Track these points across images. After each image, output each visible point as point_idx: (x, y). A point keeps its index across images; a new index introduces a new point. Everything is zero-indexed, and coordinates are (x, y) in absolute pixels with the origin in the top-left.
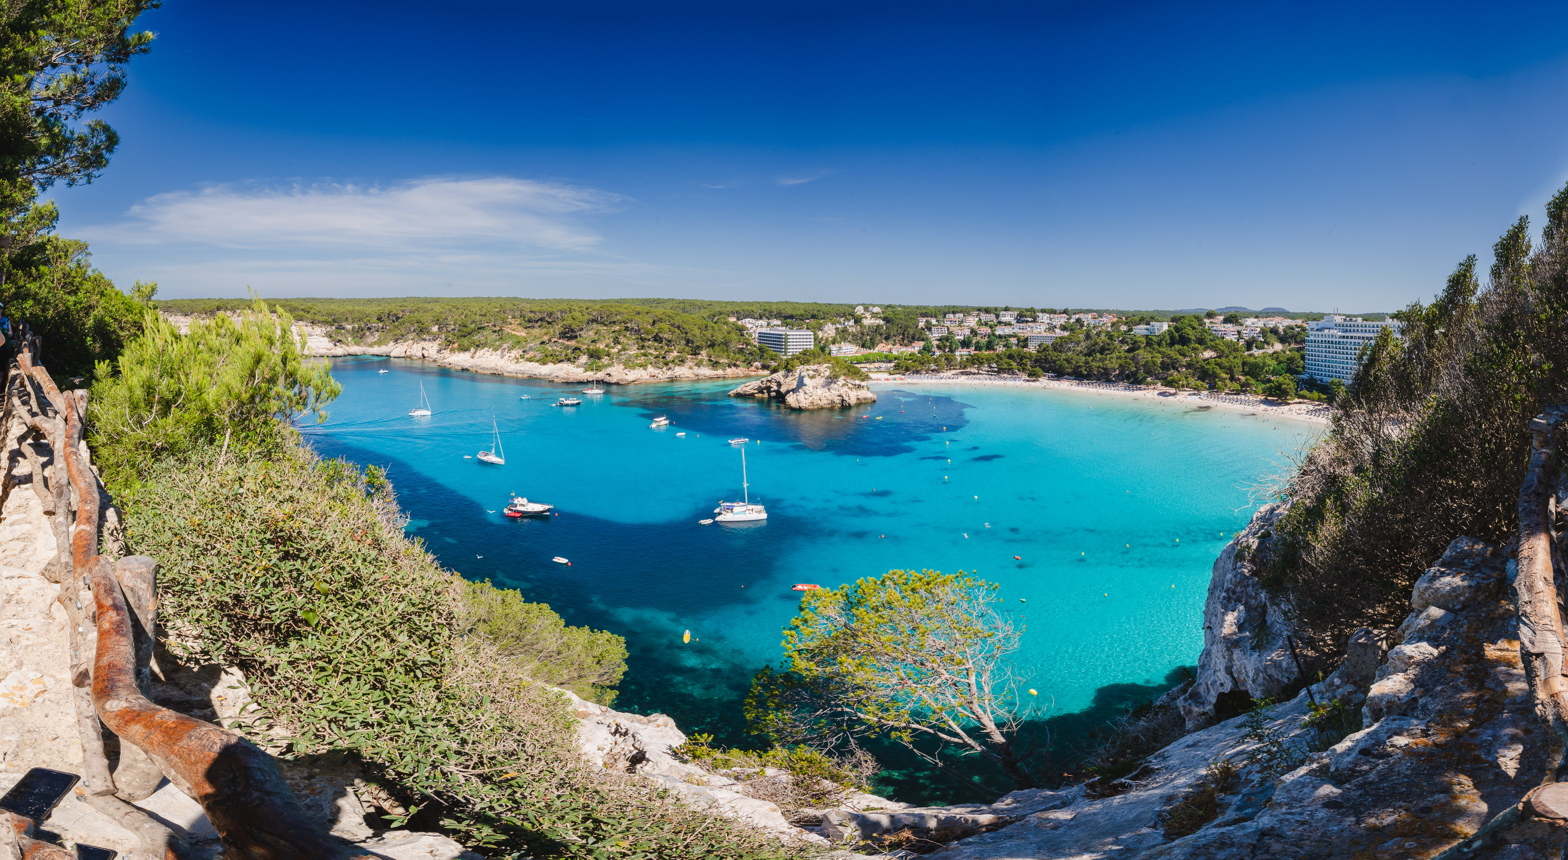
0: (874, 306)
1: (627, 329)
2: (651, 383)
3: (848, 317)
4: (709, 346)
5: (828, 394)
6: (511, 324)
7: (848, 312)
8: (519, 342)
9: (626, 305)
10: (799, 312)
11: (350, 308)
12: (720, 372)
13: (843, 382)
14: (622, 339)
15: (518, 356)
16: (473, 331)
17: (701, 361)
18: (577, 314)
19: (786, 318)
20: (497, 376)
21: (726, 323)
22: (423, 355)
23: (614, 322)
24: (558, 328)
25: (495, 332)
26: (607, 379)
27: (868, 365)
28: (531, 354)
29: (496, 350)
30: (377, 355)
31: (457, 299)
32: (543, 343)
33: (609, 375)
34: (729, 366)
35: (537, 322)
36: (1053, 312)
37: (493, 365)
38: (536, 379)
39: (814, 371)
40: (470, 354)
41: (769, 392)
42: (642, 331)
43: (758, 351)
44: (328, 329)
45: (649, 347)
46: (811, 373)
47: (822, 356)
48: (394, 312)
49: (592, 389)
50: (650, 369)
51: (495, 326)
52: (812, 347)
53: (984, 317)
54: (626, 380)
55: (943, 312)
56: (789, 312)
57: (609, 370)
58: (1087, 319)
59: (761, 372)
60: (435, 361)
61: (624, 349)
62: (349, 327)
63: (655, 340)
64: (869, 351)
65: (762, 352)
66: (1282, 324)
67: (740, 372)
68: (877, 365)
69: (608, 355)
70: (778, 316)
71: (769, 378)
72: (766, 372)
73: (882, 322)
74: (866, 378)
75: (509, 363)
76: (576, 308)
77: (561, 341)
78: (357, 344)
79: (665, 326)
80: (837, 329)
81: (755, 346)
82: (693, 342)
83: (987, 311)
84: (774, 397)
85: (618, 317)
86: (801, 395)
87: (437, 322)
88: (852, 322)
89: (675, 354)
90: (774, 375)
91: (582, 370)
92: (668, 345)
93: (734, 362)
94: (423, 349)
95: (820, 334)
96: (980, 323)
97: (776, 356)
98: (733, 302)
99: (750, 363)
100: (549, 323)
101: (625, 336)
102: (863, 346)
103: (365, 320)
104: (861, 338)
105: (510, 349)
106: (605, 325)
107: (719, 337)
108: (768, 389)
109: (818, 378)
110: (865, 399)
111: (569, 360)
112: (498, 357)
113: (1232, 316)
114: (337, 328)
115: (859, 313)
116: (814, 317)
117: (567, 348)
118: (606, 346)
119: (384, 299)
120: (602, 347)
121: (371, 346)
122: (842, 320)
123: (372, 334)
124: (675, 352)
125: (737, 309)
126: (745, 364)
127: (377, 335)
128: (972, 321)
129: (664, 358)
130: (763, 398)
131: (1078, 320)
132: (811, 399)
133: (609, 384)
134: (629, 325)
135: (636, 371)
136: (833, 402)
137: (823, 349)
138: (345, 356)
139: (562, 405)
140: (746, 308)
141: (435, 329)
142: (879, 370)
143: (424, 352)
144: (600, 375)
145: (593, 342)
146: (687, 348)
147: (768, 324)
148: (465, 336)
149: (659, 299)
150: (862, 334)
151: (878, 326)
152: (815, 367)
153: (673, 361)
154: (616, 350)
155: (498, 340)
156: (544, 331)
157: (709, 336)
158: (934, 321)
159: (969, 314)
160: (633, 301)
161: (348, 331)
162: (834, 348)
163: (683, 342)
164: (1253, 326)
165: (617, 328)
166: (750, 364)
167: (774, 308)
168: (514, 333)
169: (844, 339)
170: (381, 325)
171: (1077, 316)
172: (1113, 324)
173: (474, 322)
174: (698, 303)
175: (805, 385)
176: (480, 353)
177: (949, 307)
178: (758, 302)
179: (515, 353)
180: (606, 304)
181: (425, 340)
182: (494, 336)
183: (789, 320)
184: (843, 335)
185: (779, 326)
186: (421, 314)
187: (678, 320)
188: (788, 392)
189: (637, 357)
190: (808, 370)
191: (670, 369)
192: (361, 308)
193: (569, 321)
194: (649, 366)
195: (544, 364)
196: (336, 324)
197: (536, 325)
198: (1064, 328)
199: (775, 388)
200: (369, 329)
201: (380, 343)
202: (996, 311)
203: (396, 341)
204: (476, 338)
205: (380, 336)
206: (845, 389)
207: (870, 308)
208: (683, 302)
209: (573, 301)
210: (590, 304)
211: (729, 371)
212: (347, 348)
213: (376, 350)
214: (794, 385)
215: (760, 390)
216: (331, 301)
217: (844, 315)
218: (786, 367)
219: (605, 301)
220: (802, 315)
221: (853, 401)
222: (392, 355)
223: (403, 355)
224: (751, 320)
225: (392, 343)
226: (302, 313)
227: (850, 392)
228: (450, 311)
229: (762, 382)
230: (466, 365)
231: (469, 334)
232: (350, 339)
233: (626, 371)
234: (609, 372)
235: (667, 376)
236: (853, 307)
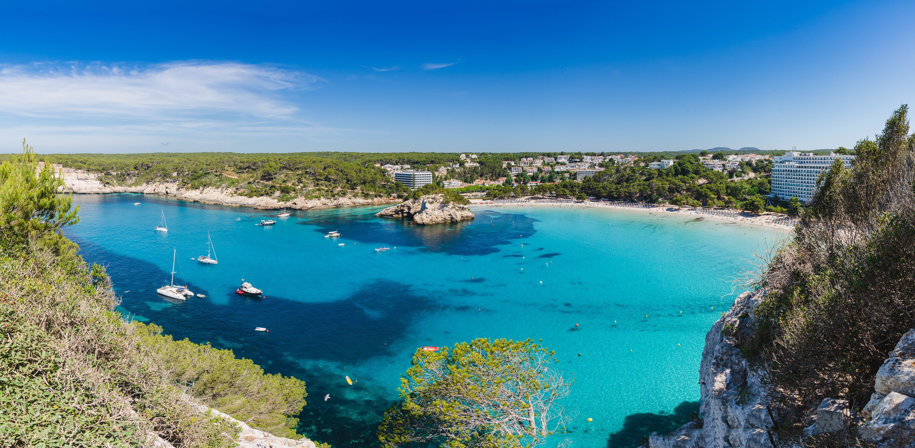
0: (473, 154)
1: (307, 173)
2: (323, 209)
3: (455, 162)
4: (362, 184)
5: (442, 214)
6: (227, 170)
7: (454, 158)
8: (233, 183)
9: (306, 157)
10: (422, 159)
11: (114, 160)
12: (370, 201)
13: (452, 206)
14: (303, 180)
15: (233, 192)
16: (202, 175)
17: (357, 193)
18: (273, 164)
19: (414, 163)
20: (218, 205)
21: (374, 168)
22: (167, 192)
23: (298, 169)
24: (260, 173)
25: (217, 176)
26: (294, 206)
27: (468, 194)
28: (242, 190)
29: (217, 188)
30: (134, 193)
31: (190, 154)
32: (249, 183)
33: (295, 204)
34: (376, 197)
35: (245, 169)
36: (594, 154)
37: (215, 198)
38: (246, 207)
39: (432, 198)
40: (200, 191)
41: (403, 213)
42: (317, 174)
43: (395, 186)
44: (100, 175)
45: (322, 185)
46: (431, 200)
47: (438, 189)
48: (146, 163)
49: (283, 213)
50: (323, 199)
51: (216, 172)
52: (431, 182)
53: (547, 159)
54: (306, 207)
55: (519, 157)
56: (416, 159)
57: (295, 200)
58: (617, 159)
59: (397, 200)
60: (175, 196)
61: (305, 186)
62: (114, 173)
63: (326, 180)
64: (469, 185)
65: (398, 187)
66: (755, 158)
67: (383, 200)
68: (474, 194)
69: (294, 190)
70: (409, 162)
71: (403, 204)
72: (401, 200)
73: (478, 165)
74: (468, 202)
75: (226, 197)
76: (272, 159)
77: (262, 182)
78: (120, 185)
79: (332, 170)
80: (448, 170)
81: (393, 183)
82: (351, 181)
83: (549, 155)
84: (406, 217)
85: (301, 165)
86: (424, 215)
87: (176, 169)
88: (458, 165)
89: (339, 189)
90: (406, 202)
91: (276, 201)
92: (334, 183)
93: (379, 194)
94: (167, 188)
95: (437, 174)
96: (544, 164)
97: (407, 189)
98: (378, 153)
99: (389, 194)
100: (254, 170)
101: (305, 178)
102: (465, 181)
103: (126, 169)
104: (464, 176)
105: (227, 188)
106: (292, 170)
107: (369, 177)
108: (402, 211)
109: (435, 203)
110: (467, 217)
111: (267, 194)
112: (219, 193)
113: (718, 154)
114: (105, 174)
115: (462, 159)
116: (432, 162)
117: (266, 186)
118: (293, 185)
119: (138, 154)
120: (290, 185)
121: (130, 186)
122: (451, 164)
123: (130, 178)
124: (339, 187)
125: (381, 158)
126: (386, 195)
127: (134, 179)
128: (539, 163)
129: (332, 192)
130: (399, 218)
131: (611, 160)
132: (430, 217)
133: (295, 210)
134: (308, 170)
135: (313, 201)
136: (445, 219)
137: (438, 184)
138: (111, 193)
139: (263, 225)
140: (387, 157)
141: (175, 174)
142: (476, 197)
143: (167, 190)
144: (289, 204)
145: (283, 182)
146: (347, 185)
147: (402, 168)
148: (196, 179)
149: (328, 152)
150: (465, 173)
151: (475, 167)
152: (433, 196)
153: (338, 194)
154: (299, 187)
155: (219, 182)
156: (250, 175)
157: (362, 176)
158: (513, 163)
159: (537, 158)
160: (311, 154)
161: (114, 176)
162: (446, 183)
163: (345, 181)
164: (733, 160)
165: (300, 172)
166: (389, 195)
167: (405, 157)
168: (229, 176)
169: (453, 177)
170: (136, 172)
171: (610, 157)
172: (635, 162)
173: (202, 169)
174: (355, 155)
175: (427, 208)
176: (207, 190)
177: (523, 153)
178: (395, 153)
179: (230, 190)
180: (292, 156)
181: (168, 182)
182: (216, 179)
183: (416, 165)
184: (452, 174)
185: (409, 169)
186: (165, 164)
187: (341, 167)
188: (415, 213)
189: (313, 191)
190: (428, 198)
191: (336, 199)
192: (122, 161)
193: (268, 168)
194: (322, 197)
195: (251, 197)
196: (105, 172)
197: (245, 171)
198: (601, 165)
199: (407, 210)
200: (128, 175)
201: (136, 184)
202: (555, 155)
203: (148, 183)
204: (203, 180)
205: (136, 180)
206: (454, 210)
207: (470, 156)
208: (345, 154)
209: (270, 154)
210: (281, 157)
211: (376, 200)
212: (113, 188)
213: (133, 189)
214: (419, 209)
215: (397, 212)
216: (101, 155)
217: (452, 161)
218: (414, 196)
219: (292, 154)
220: (424, 161)
221: (459, 218)
222: (145, 192)
223: (153, 192)
224: (390, 165)
225: (145, 184)
226: (80, 164)
227: (457, 212)
228: (185, 162)
229: (398, 207)
230: (197, 198)
231: (199, 177)
232: (115, 182)
233: (306, 201)
234: (295, 202)
235: (334, 204)
236: (459, 155)
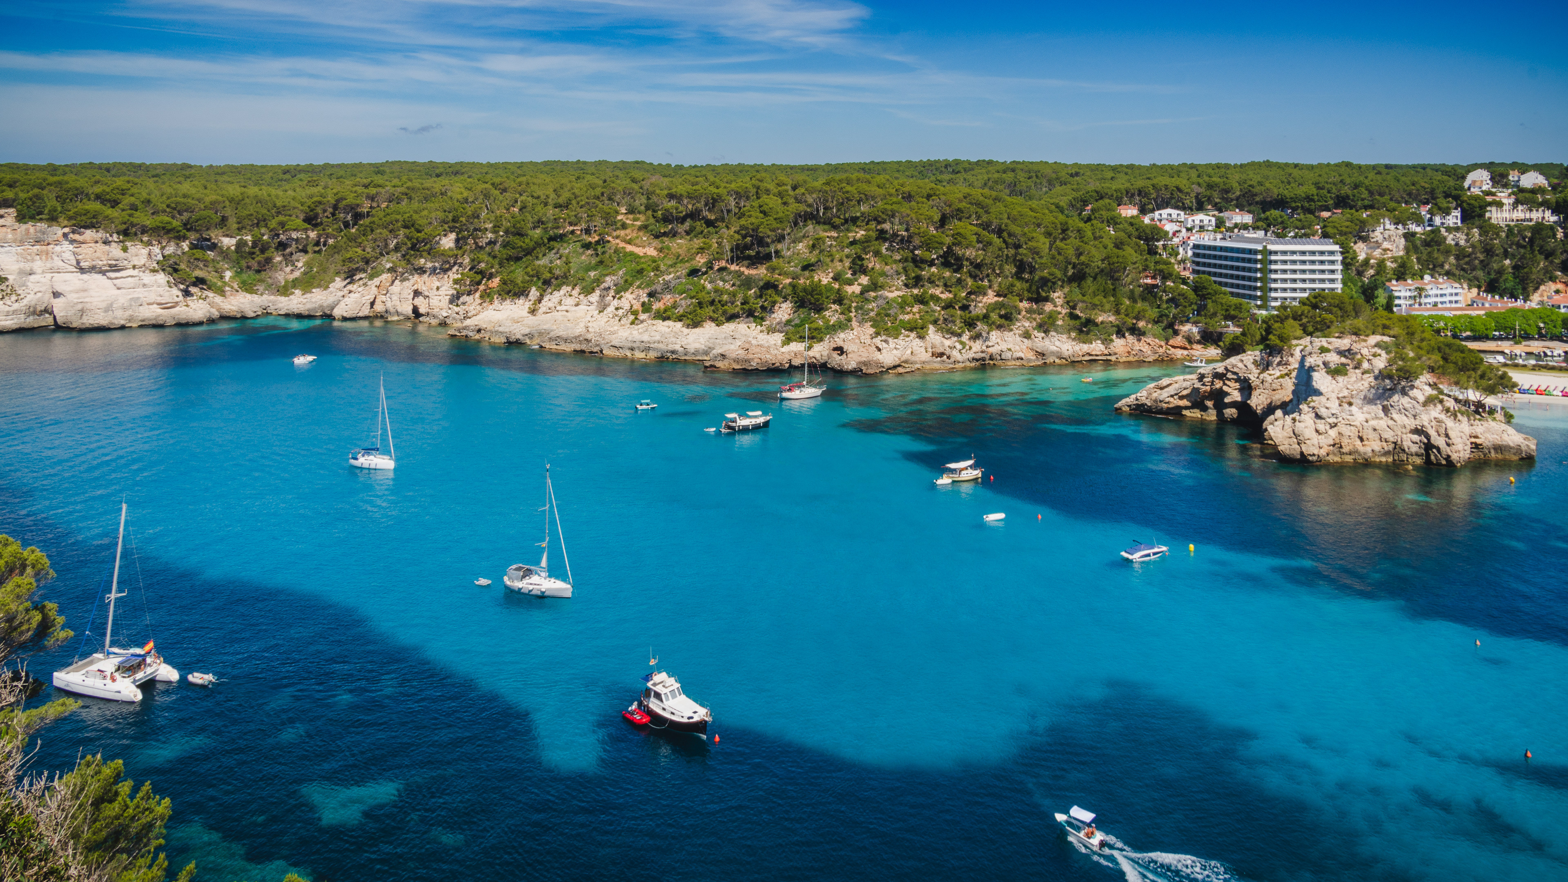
0: (1524, 169)
1: (882, 236)
2: (933, 371)
3: (1442, 202)
4: (1071, 280)
5: (1382, 423)
6: (624, 226)
7: (1442, 189)
8: (640, 272)
9: (881, 179)
10: (1301, 191)
11: (234, 190)
12: (1097, 347)
13: (1429, 391)
14: (872, 262)
15: (637, 306)
16: (538, 244)
17: (1052, 317)
18: (772, 202)
19: (1266, 205)
21: (1113, 221)
22: (415, 310)
23: (854, 220)
24: (728, 236)
25: (587, 246)
26: (836, 360)
27: (1506, 346)
28: (668, 299)
29: (588, 291)
30: (299, 316)
31: (505, 166)
32: (694, 272)
33: (840, 350)
34: (1120, 333)
35: (682, 220)
37: (579, 330)
38: (677, 361)
39: (1341, 353)
40: (528, 304)
41: (1220, 406)
42: (917, 241)
43: (1192, 296)
44: (170, 249)
45: (931, 281)
46: (1334, 359)
47: (1366, 310)
48: (350, 200)
49: (800, 386)
50: (934, 336)
51: (588, 231)
52: (1339, 286)
54: (879, 364)
56: (1276, 190)
57: (841, 339)
59: (1198, 351)
60: (443, 324)
61: (875, 286)
62: (229, 242)
63: (946, 264)
64: (1511, 304)
65: (1203, 297)
67: (1146, 349)
68: (1536, 346)
69: (839, 301)
70: (1245, 201)
71: (1220, 368)
72: (1213, 352)
73: (1550, 218)
74: (1502, 384)
75: (615, 326)
76: (771, 186)
77: (734, 267)
78: (248, 287)
79: (968, 228)
80: (1409, 236)
81: (1184, 281)
82: (1032, 270)
84: (1233, 421)
85: (864, 208)
86: (1306, 422)
87: (453, 223)
88: (1454, 218)
89: (991, 298)
90: (1234, 360)
91: (778, 338)
92: (974, 277)
93: (1130, 321)
94: (417, 293)
95: (1361, 250)
97: (1238, 307)
98: (1131, 167)
99: (1171, 325)
100: (709, 223)
101: (877, 253)
102: (1492, 288)
103: (273, 224)
104: (1484, 265)
105: (620, 289)
106: (835, 227)
107: (1095, 256)
108: (1218, 396)
109: (1354, 375)
110: (1498, 448)
111: (750, 314)
112: (593, 310)
114: (193, 247)
115: (1475, 191)
116: (1342, 202)
117: (747, 283)
118: (835, 279)
119: (326, 166)
120: (825, 281)
121: (284, 290)
122: (1424, 211)
123: (288, 259)
124: (990, 293)
125: (1140, 183)
126: (1158, 329)
127: (301, 261)
129: (965, 308)
130: (1202, 421)
132: (1333, 433)
133: (840, 373)
134: (887, 226)
135: (901, 342)
136: (1398, 447)
137: (1369, 293)
138: (211, 321)
139: (734, 431)
140: (1163, 180)
141: (448, 242)
142: (1541, 365)
143: (419, 301)
144: (820, 351)
145: (805, 268)
146: (1019, 285)
147: (1220, 224)
148: (518, 259)
149: (957, 162)
150: (1489, 251)
151: (1539, 228)
152: (1345, 343)
153: (986, 317)
154: (856, 289)
155: (594, 268)
156: (698, 242)
157: (1071, 252)
160: (900, 167)
161: (225, 254)
162: (1402, 291)
163: (1010, 269)
165: (861, 234)
166: (1170, 328)
167: (1234, 181)
168: (629, 248)
169: (1433, 267)
170: (313, 235)
173: (540, 222)
174: (1048, 171)
175: (1318, 393)
176: (551, 299)
178: (1193, 166)
179: (631, 298)
180: (838, 177)
181: (421, 271)
182: (586, 257)
183: (1274, 213)
184: (1428, 254)
185: (1245, 227)
186: (415, 205)
187: (998, 214)
188: (1270, 410)
189: (903, 304)
190: (1323, 350)
191: (976, 337)
192: (263, 192)
193: (755, 218)
194: (931, 329)
195: (696, 324)
196: (193, 236)
197: (681, 228)
199: (1236, 396)
200: (282, 246)
201: (307, 283)
203: (350, 276)
204: (543, 262)
205: (309, 265)
206: (1436, 412)
207: (1513, 176)
208: (1013, 168)
209: (766, 169)
210: (800, 177)
211: (1119, 345)
212: (218, 299)
213: (297, 302)
214: (1286, 393)
215: (1197, 400)
216: (184, 171)
217: (1430, 197)
218: (1264, 340)
219: (837, 168)
220: (1309, 199)
221: (1460, 451)
222: (337, 312)
223: (366, 311)
224: (1174, 212)
225: (339, 282)
226: (96, 206)
227: (1450, 423)
228: (487, 196)
229: (1201, 377)
230: (518, 332)
231: (529, 252)
232: (228, 275)
233: (878, 341)
234: (840, 343)
235: (971, 355)
236: (1459, 173)
